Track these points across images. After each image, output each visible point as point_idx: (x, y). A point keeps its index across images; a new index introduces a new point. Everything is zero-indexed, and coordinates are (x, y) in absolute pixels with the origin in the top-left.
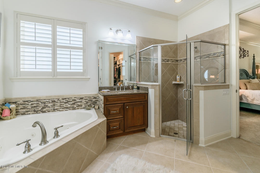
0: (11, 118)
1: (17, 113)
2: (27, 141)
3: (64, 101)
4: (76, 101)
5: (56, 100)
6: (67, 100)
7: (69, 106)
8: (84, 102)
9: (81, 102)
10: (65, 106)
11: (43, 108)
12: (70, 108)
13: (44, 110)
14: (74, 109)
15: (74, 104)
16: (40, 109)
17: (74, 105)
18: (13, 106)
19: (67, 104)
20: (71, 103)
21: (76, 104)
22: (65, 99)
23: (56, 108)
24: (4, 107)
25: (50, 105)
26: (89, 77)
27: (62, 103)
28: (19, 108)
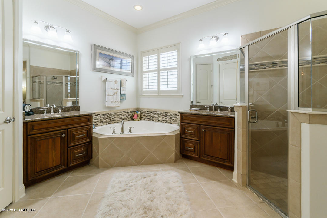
0: (137, 120)
1: (141, 118)
2: (114, 128)
3: (164, 114)
4: (172, 116)
5: (160, 113)
6: (166, 114)
7: (168, 119)
8: (178, 118)
9: (176, 117)
10: (165, 119)
11: (153, 118)
12: (168, 122)
13: (153, 119)
14: (171, 123)
15: (171, 118)
16: (151, 118)
17: (171, 120)
18: (139, 113)
19: (166, 118)
20: (169, 117)
21: (172, 119)
22: (165, 113)
23: (160, 119)
24: (135, 113)
25: (156, 116)
26: (182, 95)
27: (163, 116)
28: (143, 115)
